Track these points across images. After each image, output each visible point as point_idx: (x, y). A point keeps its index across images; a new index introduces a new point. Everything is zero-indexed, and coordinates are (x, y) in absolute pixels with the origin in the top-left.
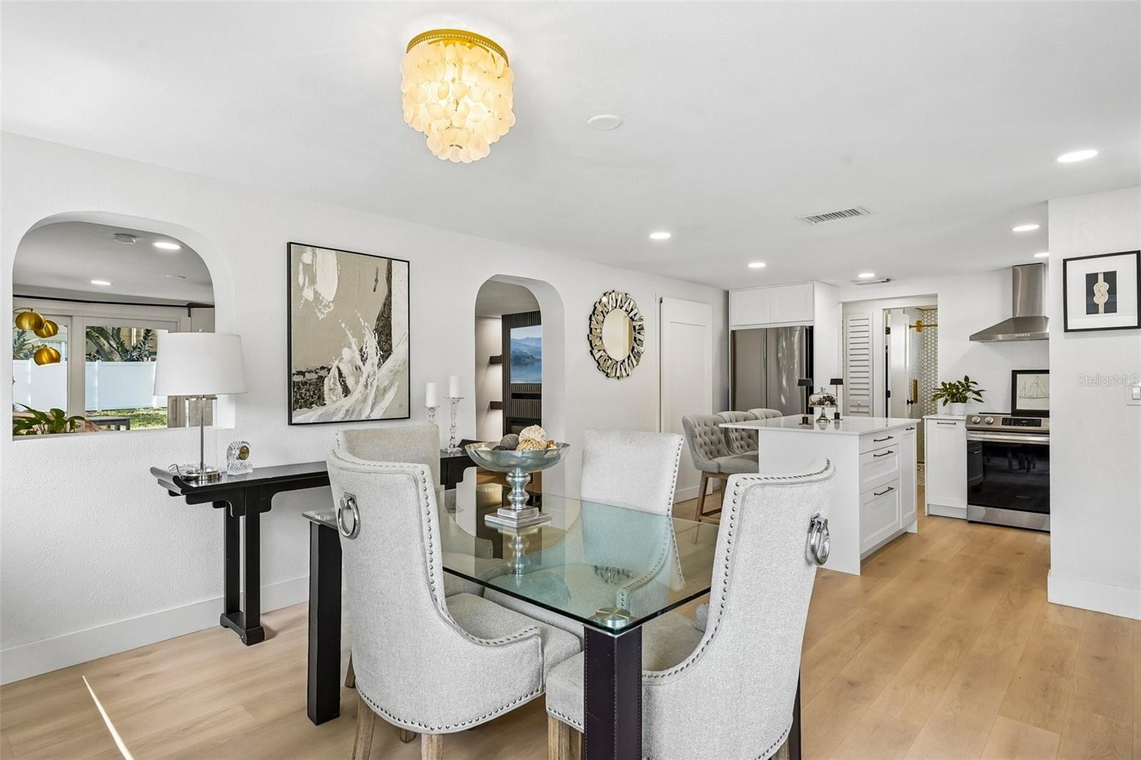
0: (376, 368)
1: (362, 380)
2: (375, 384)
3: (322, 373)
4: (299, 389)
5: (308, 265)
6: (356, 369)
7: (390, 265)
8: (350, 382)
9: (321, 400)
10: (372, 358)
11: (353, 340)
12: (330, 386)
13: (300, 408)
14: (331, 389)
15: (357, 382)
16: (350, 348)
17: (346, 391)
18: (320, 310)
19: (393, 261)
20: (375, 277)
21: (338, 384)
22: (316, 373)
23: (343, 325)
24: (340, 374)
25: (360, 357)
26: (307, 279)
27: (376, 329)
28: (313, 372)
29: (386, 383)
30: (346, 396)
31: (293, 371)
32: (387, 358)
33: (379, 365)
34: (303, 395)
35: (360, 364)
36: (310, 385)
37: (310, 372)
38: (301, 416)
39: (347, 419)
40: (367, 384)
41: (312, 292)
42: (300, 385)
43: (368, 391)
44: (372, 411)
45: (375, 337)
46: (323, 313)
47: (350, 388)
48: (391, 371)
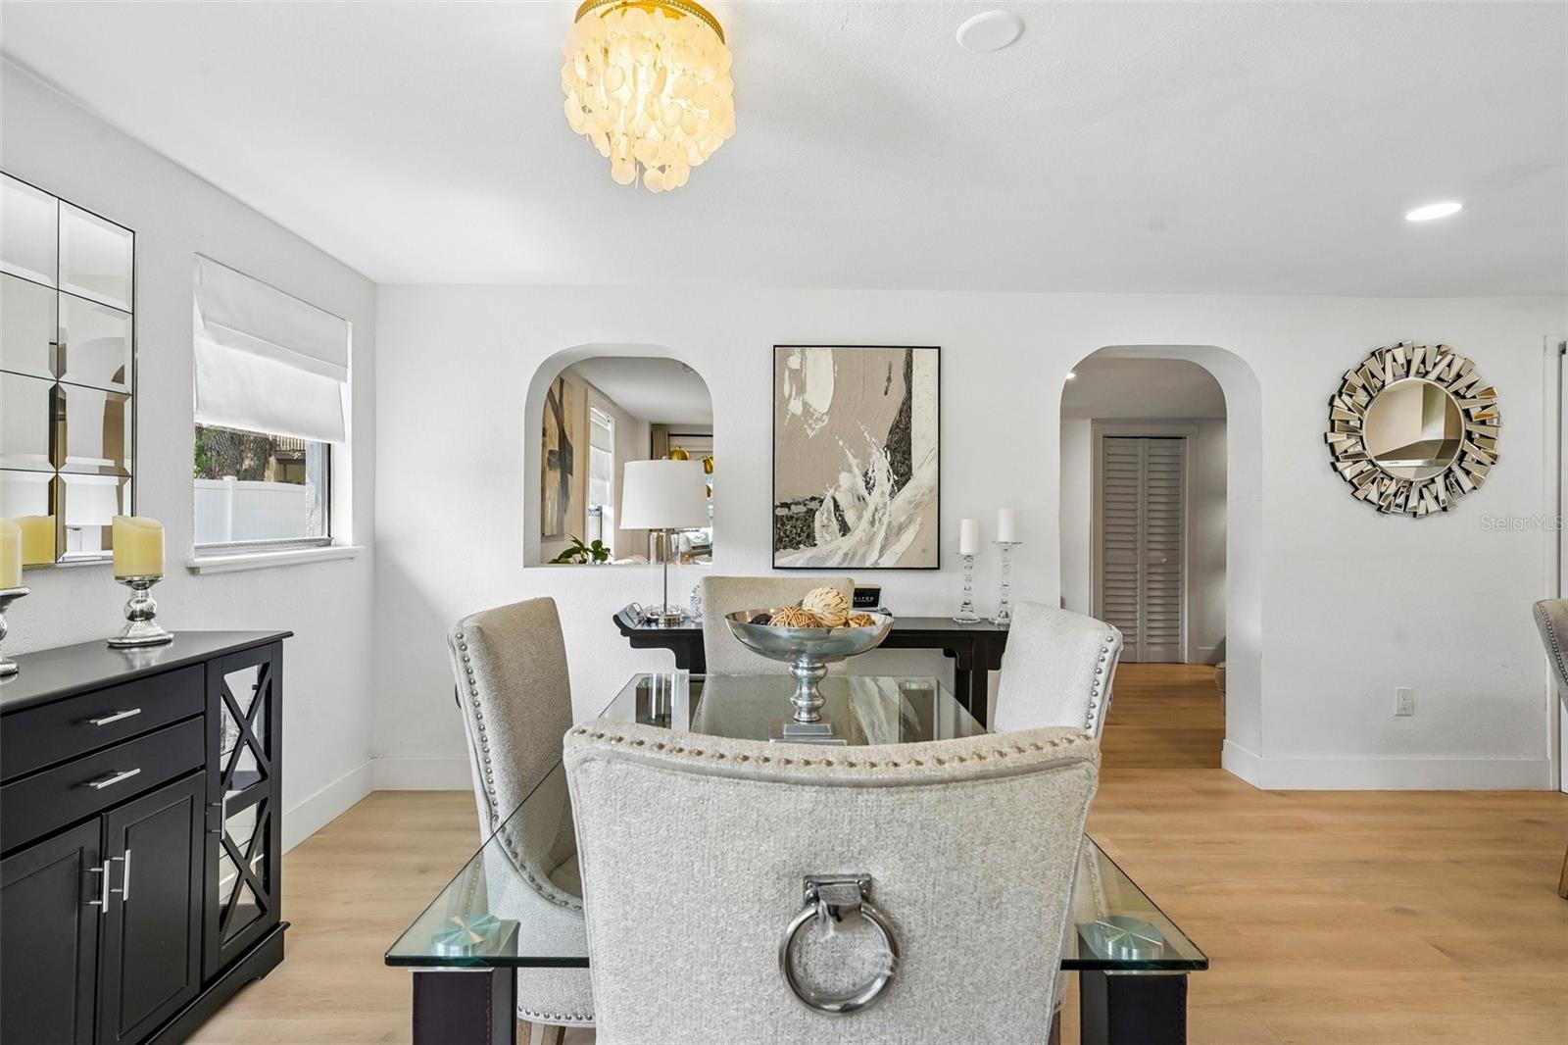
0: (888, 498)
1: (867, 515)
2: (886, 520)
3: (813, 505)
4: (783, 524)
5: (796, 370)
6: (859, 499)
7: (910, 356)
8: (850, 518)
9: (810, 539)
10: (881, 485)
11: (853, 462)
12: (822, 521)
13: (785, 548)
14: (824, 526)
15: (860, 518)
16: (850, 471)
17: (845, 529)
18: (810, 426)
19: (914, 350)
20: (887, 375)
21: (834, 519)
22: (805, 505)
23: (841, 443)
24: (836, 506)
25: (864, 484)
26: (794, 388)
27: (887, 446)
28: (800, 504)
29: (903, 519)
30: (844, 535)
31: (777, 504)
32: (904, 484)
33: (892, 495)
34: (787, 533)
35: (865, 493)
36: (797, 519)
37: (797, 503)
38: (788, 558)
39: (845, 566)
40: (874, 520)
41: (801, 404)
42: (784, 519)
43: (875, 529)
44: (880, 556)
45: (886, 457)
46: (814, 429)
47: (850, 525)
48: (910, 503)
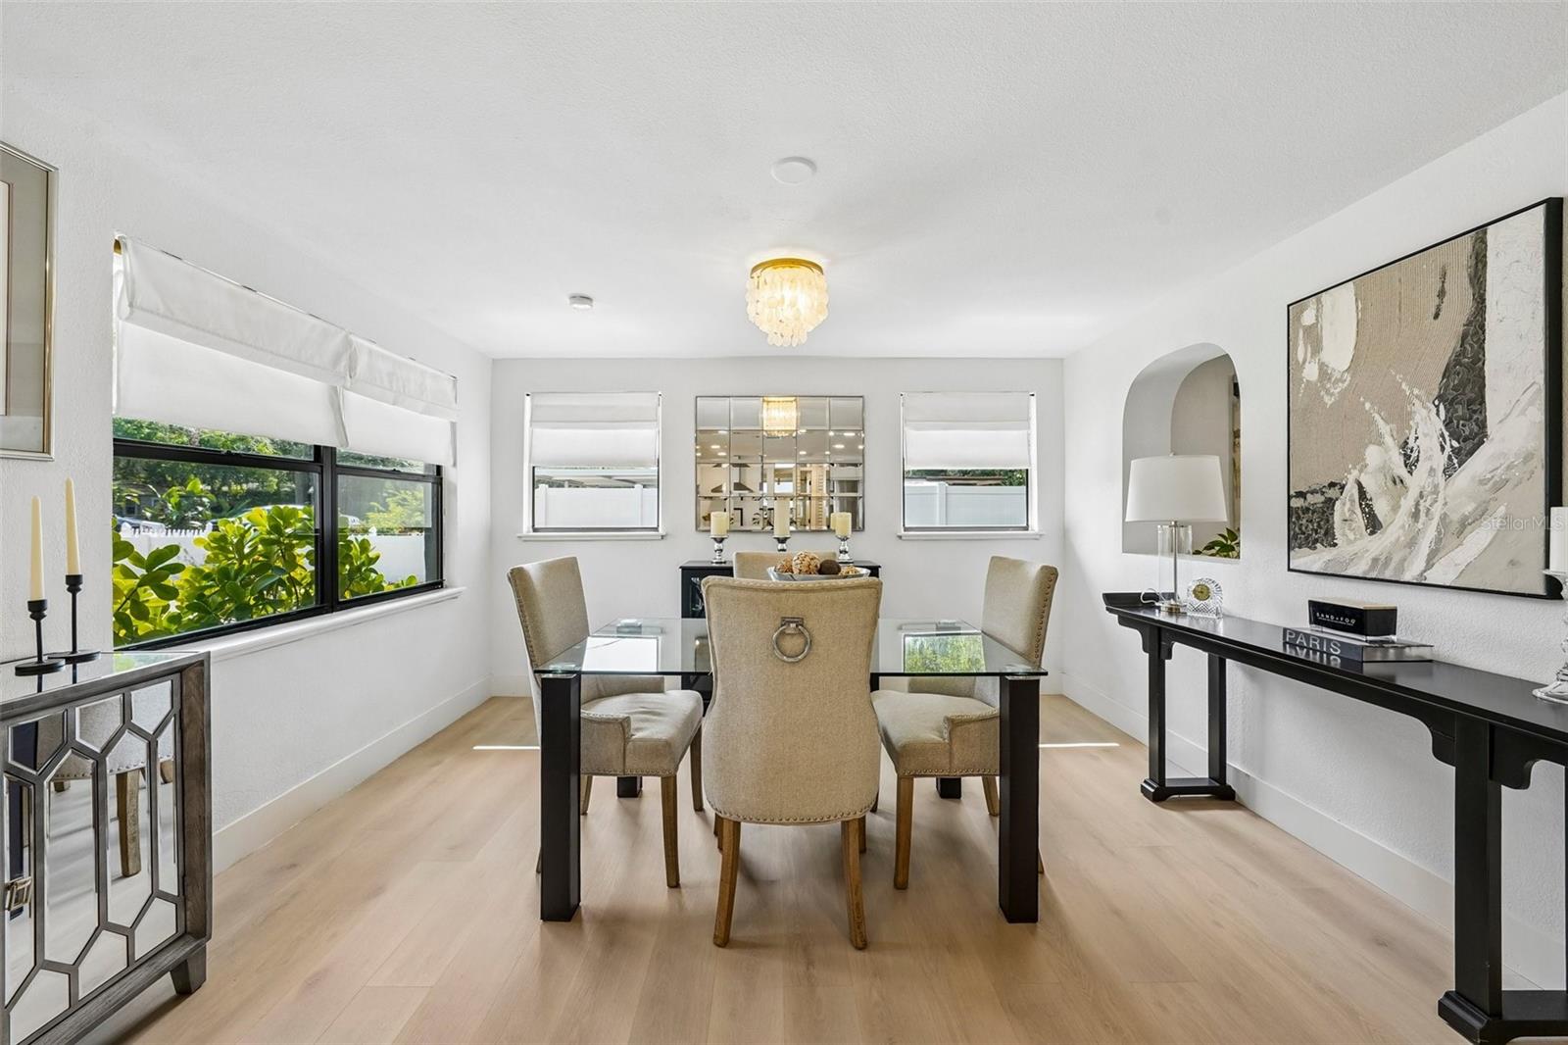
0: (1440, 478)
2: (1437, 511)
3: (1332, 493)
4: (1299, 518)
5: (1310, 326)
6: (1395, 482)
7: (1481, 238)
8: (1381, 508)
9: (1328, 538)
10: (1430, 458)
11: (1384, 428)
12: (1343, 512)
13: (1300, 547)
14: (1346, 520)
15: (1395, 508)
16: (1380, 444)
17: (1373, 525)
18: (1327, 392)
19: (1489, 228)
20: (1438, 288)
21: (1358, 511)
22: (1323, 493)
23: (1368, 406)
24: (1362, 494)
25: (1402, 459)
26: (1310, 349)
27: (1440, 397)
28: (1317, 493)
29: (1469, 508)
30: (1372, 533)
31: (1292, 493)
32: (1471, 453)
33: (1449, 471)
34: (1304, 528)
35: (1403, 472)
36: (1314, 512)
37: (1313, 492)
38: (1306, 559)
39: (1373, 575)
40: (1417, 510)
41: (1317, 366)
42: (1300, 512)
43: (1420, 525)
44: (1429, 565)
45: (1438, 414)
46: (1332, 395)
47: (1380, 519)
48: (1482, 482)
